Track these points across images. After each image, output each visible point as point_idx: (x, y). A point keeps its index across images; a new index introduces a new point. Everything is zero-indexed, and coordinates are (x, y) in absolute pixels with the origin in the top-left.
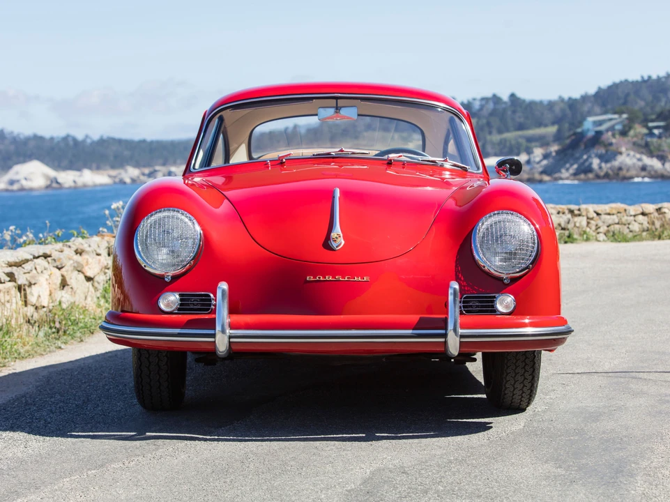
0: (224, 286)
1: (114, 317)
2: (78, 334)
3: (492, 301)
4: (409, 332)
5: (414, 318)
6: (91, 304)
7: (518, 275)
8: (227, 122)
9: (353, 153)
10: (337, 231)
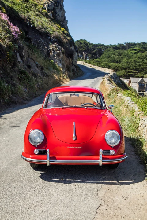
7: (115, 145)
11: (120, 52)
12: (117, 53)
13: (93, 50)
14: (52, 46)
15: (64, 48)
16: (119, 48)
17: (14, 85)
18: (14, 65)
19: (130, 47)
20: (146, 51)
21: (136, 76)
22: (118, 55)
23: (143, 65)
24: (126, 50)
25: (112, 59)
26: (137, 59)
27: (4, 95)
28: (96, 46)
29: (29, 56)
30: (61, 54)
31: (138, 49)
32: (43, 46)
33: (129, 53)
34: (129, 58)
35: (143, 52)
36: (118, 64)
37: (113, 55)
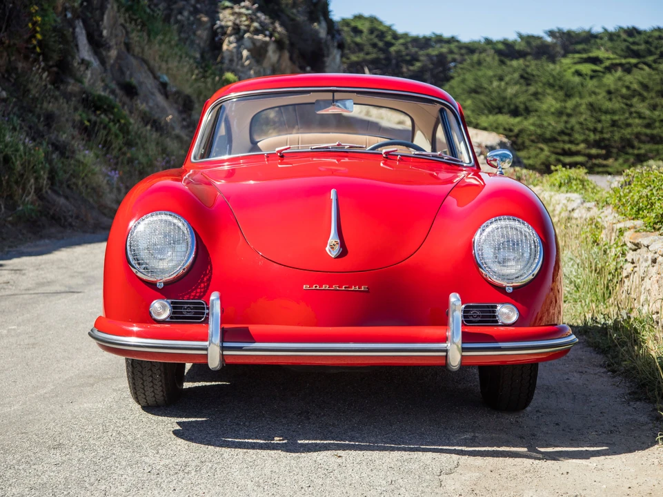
3: (494, 310)
4: (410, 345)
7: (521, 284)
9: (351, 147)
10: (335, 237)
11: (529, 70)
12: (516, 75)
13: (410, 63)
14: (233, 14)
15: (282, 24)
16: (520, 54)
17: (61, 149)
18: (62, 70)
19: (571, 47)
20: (640, 66)
21: (600, 169)
22: (516, 83)
23: (628, 125)
24: (554, 62)
25: (492, 99)
26: (601, 99)
27: (17, 182)
28: (425, 43)
29: (128, 46)
30: (271, 48)
31: (608, 59)
32: (191, 13)
33: (569, 75)
34: (568, 96)
35: (628, 70)
36: (518, 119)
37: (495, 84)
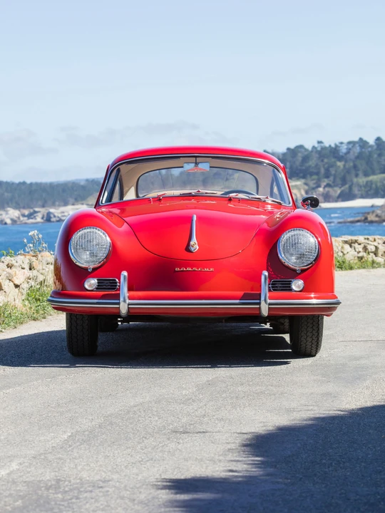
0: (125, 273)
1: (57, 294)
2: (12, 324)
3: (290, 283)
4: (237, 301)
5: (241, 293)
6: (19, 303)
7: (306, 267)
8: (122, 172)
9: (206, 193)
10: (194, 241)
